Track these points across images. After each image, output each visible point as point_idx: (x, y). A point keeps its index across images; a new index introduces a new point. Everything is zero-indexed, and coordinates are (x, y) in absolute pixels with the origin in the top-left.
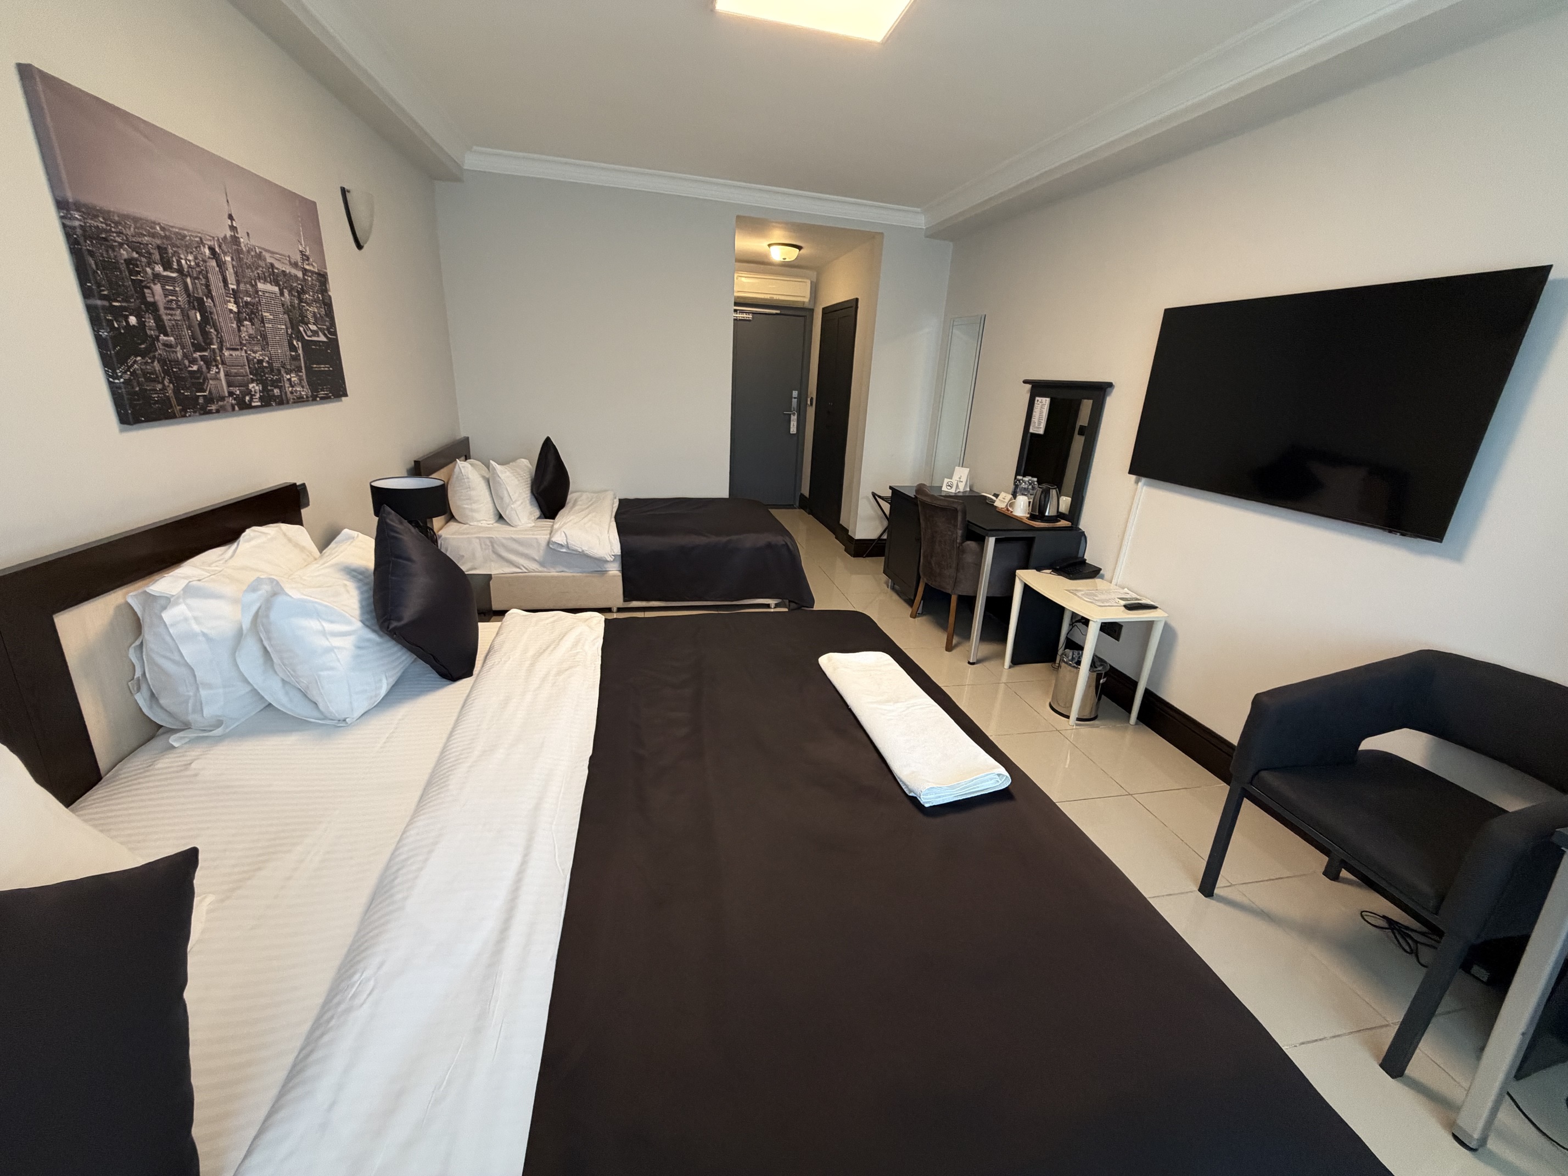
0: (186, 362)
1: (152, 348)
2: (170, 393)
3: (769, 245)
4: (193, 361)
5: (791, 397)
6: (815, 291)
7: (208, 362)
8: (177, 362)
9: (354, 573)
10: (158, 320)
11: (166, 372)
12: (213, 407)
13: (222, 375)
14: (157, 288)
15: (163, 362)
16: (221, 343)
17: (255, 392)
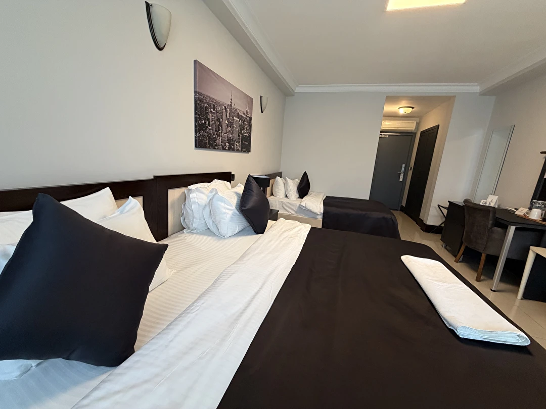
0: (213, 134)
1: (206, 129)
2: (207, 141)
3: (399, 108)
5: (402, 167)
6: (418, 125)
7: (218, 135)
8: (211, 134)
9: (237, 194)
10: (209, 122)
11: (208, 136)
12: (216, 147)
13: (220, 140)
14: (211, 114)
15: (208, 133)
16: (222, 131)
17: (227, 146)
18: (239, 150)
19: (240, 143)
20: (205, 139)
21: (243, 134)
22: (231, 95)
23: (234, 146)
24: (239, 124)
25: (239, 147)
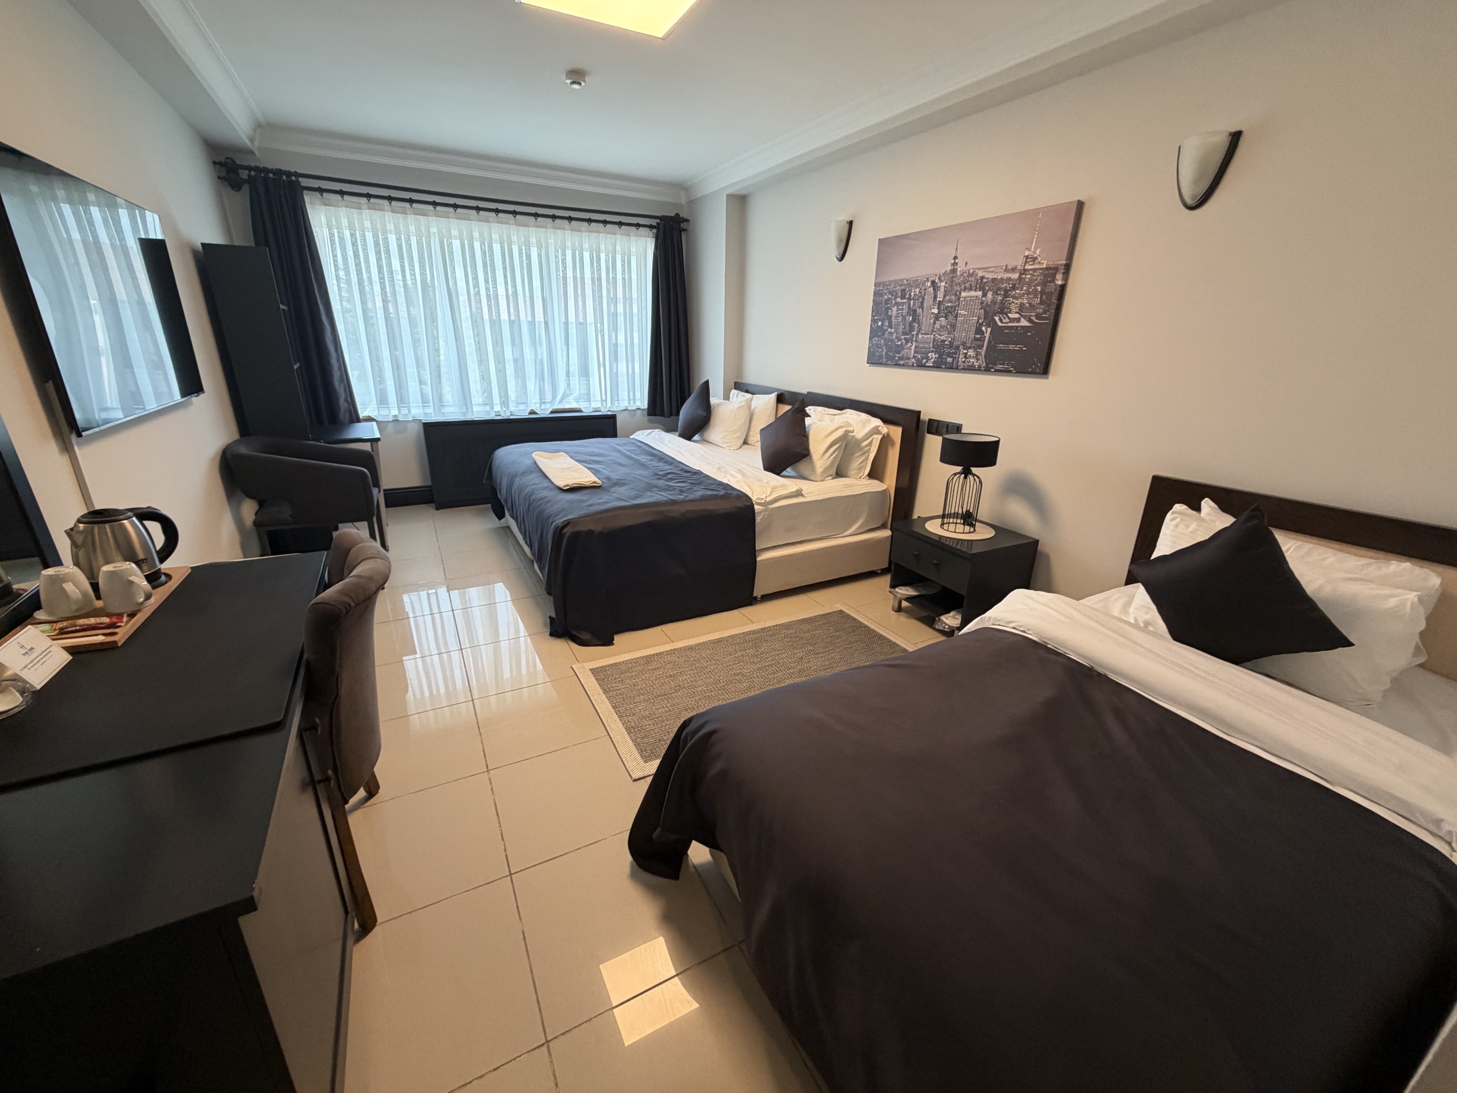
0: (896, 340)
1: (883, 334)
4: (899, 340)
7: (907, 341)
8: (892, 341)
10: (890, 322)
13: (913, 347)
14: (895, 309)
15: (885, 340)
16: (919, 331)
17: (932, 358)
18: (975, 367)
19: (984, 348)
20: (880, 350)
21: (1000, 324)
22: (957, 249)
23: (954, 358)
24: (981, 303)
25: (978, 360)
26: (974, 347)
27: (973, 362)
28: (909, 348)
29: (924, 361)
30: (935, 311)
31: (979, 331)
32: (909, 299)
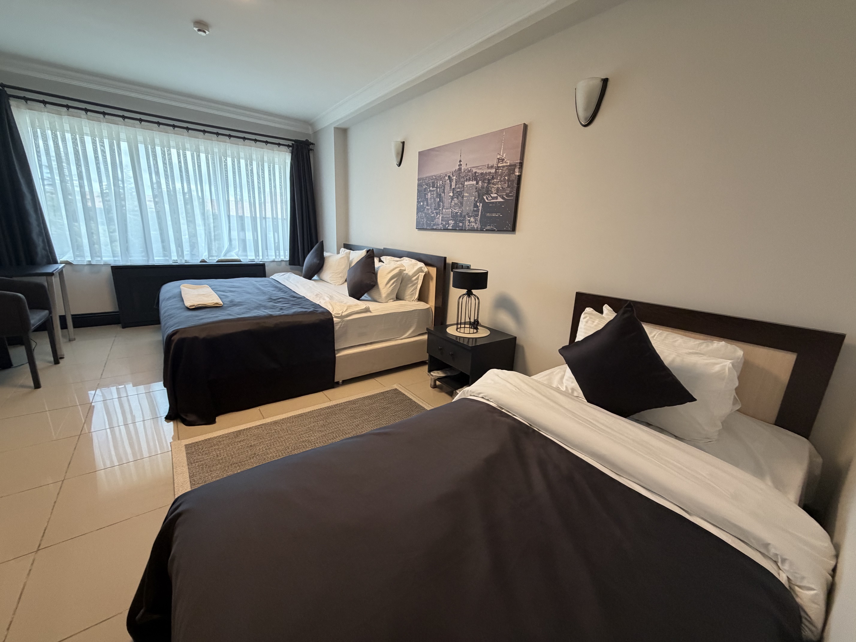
0: (431, 214)
1: (424, 210)
2: (425, 222)
4: (433, 213)
7: (437, 213)
8: (429, 214)
10: (427, 203)
11: (425, 216)
13: (440, 218)
14: (429, 194)
15: (425, 213)
16: (443, 206)
17: (451, 224)
18: (475, 228)
19: (479, 216)
20: (423, 220)
21: (487, 201)
22: (461, 156)
23: (463, 223)
24: (476, 188)
25: (476, 223)
26: (473, 216)
27: (474, 225)
28: (438, 218)
29: (447, 226)
30: (451, 194)
31: (476, 206)
32: (437, 188)
